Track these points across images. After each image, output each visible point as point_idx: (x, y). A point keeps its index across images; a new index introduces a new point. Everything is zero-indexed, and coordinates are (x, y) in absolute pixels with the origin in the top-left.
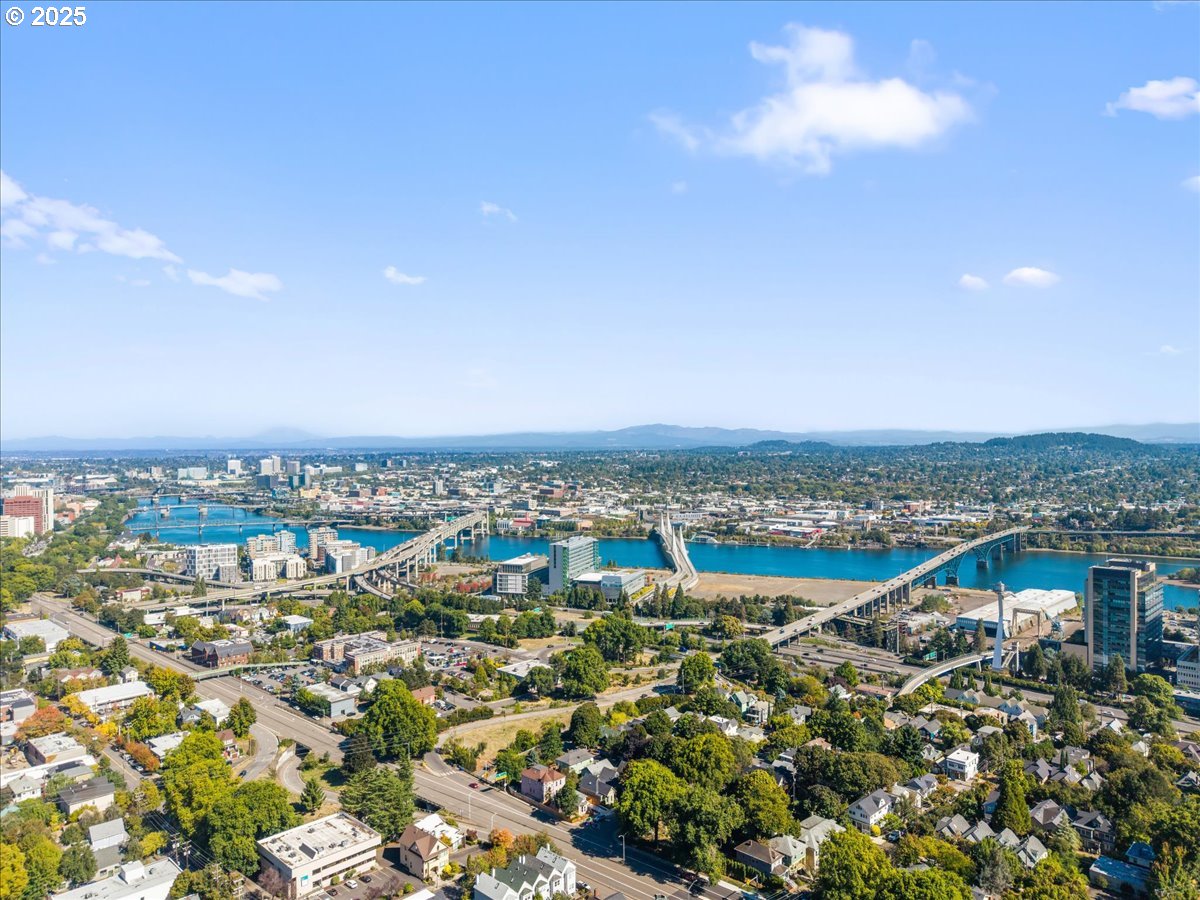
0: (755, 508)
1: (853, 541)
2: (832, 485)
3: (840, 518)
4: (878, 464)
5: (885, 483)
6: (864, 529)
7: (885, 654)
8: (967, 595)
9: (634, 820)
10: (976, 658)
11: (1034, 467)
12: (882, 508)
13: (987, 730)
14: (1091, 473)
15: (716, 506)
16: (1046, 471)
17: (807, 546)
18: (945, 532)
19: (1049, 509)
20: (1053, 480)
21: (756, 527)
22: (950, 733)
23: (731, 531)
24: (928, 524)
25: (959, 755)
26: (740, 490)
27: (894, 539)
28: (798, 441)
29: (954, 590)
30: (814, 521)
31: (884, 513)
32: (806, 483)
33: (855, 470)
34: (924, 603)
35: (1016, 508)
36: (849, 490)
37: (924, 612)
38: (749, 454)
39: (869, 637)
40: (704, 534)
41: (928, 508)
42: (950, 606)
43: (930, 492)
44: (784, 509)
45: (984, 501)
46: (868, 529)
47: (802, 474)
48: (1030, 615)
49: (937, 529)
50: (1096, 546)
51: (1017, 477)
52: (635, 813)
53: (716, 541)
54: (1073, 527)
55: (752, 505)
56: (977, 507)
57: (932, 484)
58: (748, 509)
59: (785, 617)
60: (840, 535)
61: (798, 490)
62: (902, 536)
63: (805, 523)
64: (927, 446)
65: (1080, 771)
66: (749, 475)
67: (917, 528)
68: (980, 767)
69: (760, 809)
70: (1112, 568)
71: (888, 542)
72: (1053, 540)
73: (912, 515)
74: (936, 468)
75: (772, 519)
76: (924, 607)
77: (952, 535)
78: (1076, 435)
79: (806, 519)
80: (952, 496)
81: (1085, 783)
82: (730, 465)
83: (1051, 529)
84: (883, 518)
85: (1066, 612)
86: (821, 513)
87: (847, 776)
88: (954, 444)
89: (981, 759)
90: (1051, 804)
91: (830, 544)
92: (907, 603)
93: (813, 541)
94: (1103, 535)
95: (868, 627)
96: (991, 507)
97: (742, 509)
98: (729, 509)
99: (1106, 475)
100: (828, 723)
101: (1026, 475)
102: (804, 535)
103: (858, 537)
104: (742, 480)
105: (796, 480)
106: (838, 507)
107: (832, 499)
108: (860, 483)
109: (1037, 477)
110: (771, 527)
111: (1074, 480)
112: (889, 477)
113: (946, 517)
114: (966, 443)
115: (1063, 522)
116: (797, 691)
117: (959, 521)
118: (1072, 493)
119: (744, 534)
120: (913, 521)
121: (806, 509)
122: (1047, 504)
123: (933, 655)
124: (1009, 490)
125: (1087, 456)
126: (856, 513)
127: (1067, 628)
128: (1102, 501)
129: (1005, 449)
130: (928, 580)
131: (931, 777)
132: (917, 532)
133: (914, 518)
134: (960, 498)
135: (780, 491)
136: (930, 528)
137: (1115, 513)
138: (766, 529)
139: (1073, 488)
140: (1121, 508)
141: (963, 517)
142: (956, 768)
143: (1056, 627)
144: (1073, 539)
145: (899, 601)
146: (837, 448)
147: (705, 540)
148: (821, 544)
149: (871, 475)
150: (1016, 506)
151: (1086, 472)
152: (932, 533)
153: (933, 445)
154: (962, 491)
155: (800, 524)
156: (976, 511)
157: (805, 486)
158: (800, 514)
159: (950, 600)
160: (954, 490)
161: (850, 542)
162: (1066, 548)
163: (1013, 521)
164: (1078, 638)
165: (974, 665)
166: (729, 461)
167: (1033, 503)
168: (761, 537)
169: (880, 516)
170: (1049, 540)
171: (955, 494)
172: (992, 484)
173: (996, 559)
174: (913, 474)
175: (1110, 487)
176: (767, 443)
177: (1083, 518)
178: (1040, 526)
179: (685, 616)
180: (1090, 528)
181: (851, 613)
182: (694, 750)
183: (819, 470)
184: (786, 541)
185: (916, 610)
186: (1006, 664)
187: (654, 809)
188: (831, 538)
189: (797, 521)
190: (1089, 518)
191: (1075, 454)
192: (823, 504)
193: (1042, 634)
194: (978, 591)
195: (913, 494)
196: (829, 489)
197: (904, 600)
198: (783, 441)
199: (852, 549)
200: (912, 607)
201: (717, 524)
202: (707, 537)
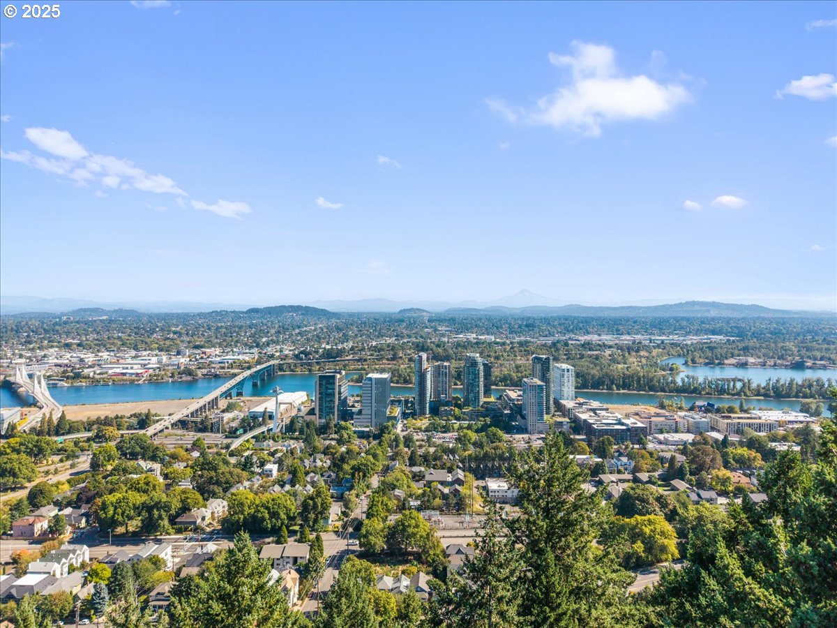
0: (92, 359)
1: (172, 376)
2: (148, 340)
3: (160, 362)
4: (178, 326)
5: (185, 338)
6: (179, 368)
7: (213, 435)
8: (251, 401)
9: (118, 518)
10: (264, 429)
11: (277, 326)
12: (187, 354)
13: (279, 455)
14: (307, 329)
15: (57, 359)
16: (283, 328)
17: (140, 382)
18: (231, 366)
19: (288, 350)
20: (288, 333)
21: (98, 372)
22: (263, 458)
23: (77, 376)
24: (220, 363)
25: (268, 466)
26: (75, 346)
27: (199, 373)
28: (112, 309)
29: (242, 398)
30: (141, 365)
31: (189, 357)
32: (128, 340)
33: (162, 330)
34: (228, 406)
35: (270, 350)
36: (162, 343)
37: (228, 412)
38: (72, 319)
39: (203, 427)
40: (55, 380)
41: (217, 353)
42: (242, 407)
43: (217, 343)
44: (116, 358)
45: (251, 347)
46: (182, 368)
47: (122, 333)
48: (287, 405)
49: (227, 365)
50: (313, 368)
51: (268, 332)
52: (118, 515)
53: (66, 385)
54: (302, 359)
55: (90, 358)
56: (247, 351)
57: (217, 338)
58: (86, 360)
59: (146, 423)
60: (163, 373)
61: (123, 344)
62: (205, 371)
63: (135, 367)
64: (208, 313)
65: (321, 461)
66: (78, 335)
67: (213, 365)
68: (279, 471)
69: (187, 498)
70: (327, 374)
71: (196, 375)
72: (292, 367)
73: (208, 357)
74: (218, 328)
75: (109, 366)
76: (229, 408)
77: (235, 368)
78: (298, 306)
79: (136, 364)
80: (231, 345)
81: (324, 464)
82: (57, 328)
83: (290, 361)
84: (190, 360)
85: (303, 403)
86: (146, 360)
87: (223, 480)
88: (227, 311)
89: (279, 466)
90: (312, 474)
91: (157, 380)
92: (217, 408)
93: (145, 378)
94: (317, 362)
95: (202, 422)
96: (255, 350)
97: (82, 360)
98: (70, 361)
99: (315, 330)
100: (203, 463)
101: (273, 331)
102: (137, 374)
103: (176, 374)
104: (73, 339)
105: (119, 338)
106: (156, 355)
107: (150, 350)
108: (168, 338)
109: (279, 332)
110: (110, 372)
111: (299, 333)
112: (187, 334)
113: (230, 357)
114: (234, 311)
115: (297, 357)
116: (174, 457)
117: (239, 360)
118: (298, 340)
119: (89, 377)
120: (211, 361)
121: (133, 358)
122: (286, 347)
123: (241, 431)
124: (264, 340)
125: (304, 319)
126: (170, 358)
127: (304, 410)
128: (314, 345)
129: (259, 315)
130: (227, 394)
131: (258, 477)
132: (214, 368)
133: (210, 359)
134: (236, 346)
135: (108, 346)
136: (223, 365)
137: (321, 350)
138: (107, 373)
139: (299, 338)
140: (325, 348)
141: (241, 357)
142: (268, 472)
143: (299, 410)
144: (302, 366)
145: (213, 408)
146: (144, 315)
147: (56, 384)
148: (150, 380)
149: (175, 333)
150: (269, 349)
151: (305, 329)
152: (223, 368)
153: (213, 312)
154: (237, 342)
155: (132, 368)
156: (247, 353)
157: (128, 342)
158: (129, 361)
159: (242, 404)
160: (232, 341)
161: (170, 377)
162: (299, 371)
163: (270, 358)
164: (312, 412)
165: (263, 433)
166: (56, 324)
167: (278, 347)
168: (103, 379)
169: (188, 359)
170: (290, 367)
171: (233, 343)
172: (254, 337)
173: (262, 380)
174: (203, 331)
175: (318, 337)
176: (85, 310)
177: (307, 354)
178: (285, 360)
179: (69, 432)
180: (310, 359)
181: (187, 416)
182: (139, 484)
183: (135, 330)
184: (123, 380)
185: (223, 411)
186: (279, 429)
187: (130, 511)
188: (158, 375)
189: (129, 366)
190: (310, 353)
191: (297, 318)
192: (144, 353)
193: (293, 415)
194: (256, 398)
195: (206, 345)
196: (146, 343)
197: (215, 407)
198: (99, 309)
199: (172, 381)
200: (220, 410)
201: (64, 372)
202: (57, 382)
